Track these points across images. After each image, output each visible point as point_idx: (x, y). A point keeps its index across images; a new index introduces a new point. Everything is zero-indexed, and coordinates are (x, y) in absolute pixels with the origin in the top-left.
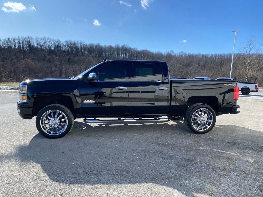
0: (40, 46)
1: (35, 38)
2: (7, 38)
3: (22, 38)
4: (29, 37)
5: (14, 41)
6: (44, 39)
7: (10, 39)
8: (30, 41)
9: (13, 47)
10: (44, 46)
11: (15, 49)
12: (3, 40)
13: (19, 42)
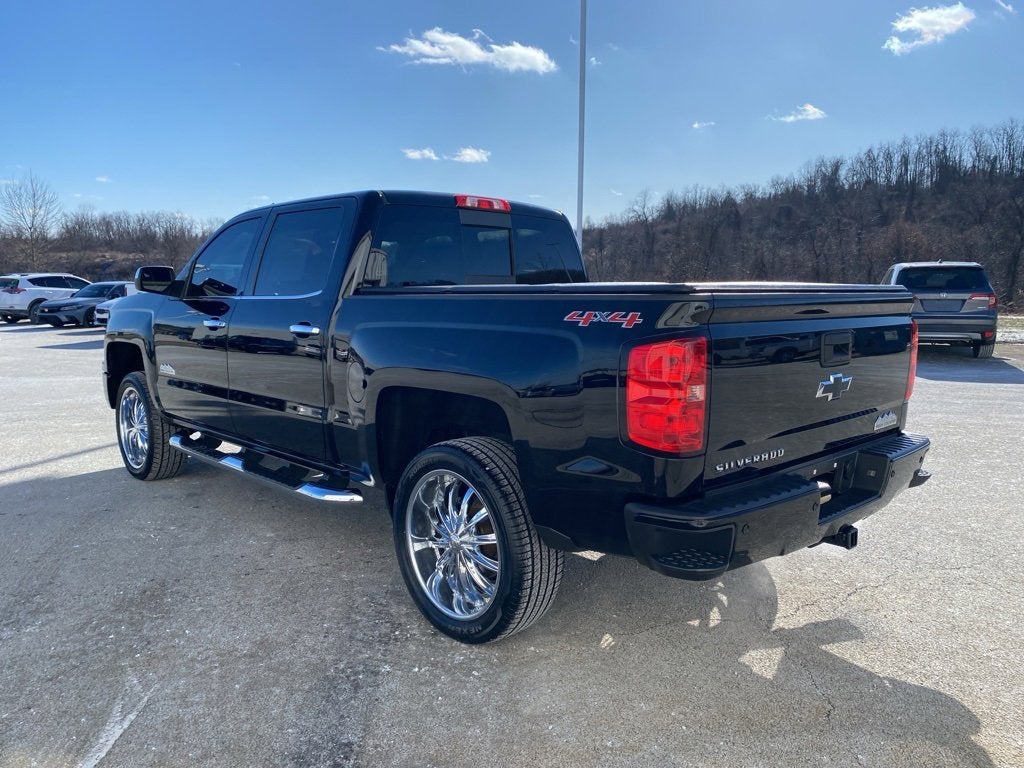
0: (987, 159)
1: (969, 133)
2: (865, 150)
3: (917, 140)
4: (943, 135)
5: (889, 157)
6: (1008, 129)
7: (875, 153)
8: (949, 147)
9: (881, 180)
10: (1006, 161)
11: (889, 186)
12: (849, 162)
13: (905, 161)
